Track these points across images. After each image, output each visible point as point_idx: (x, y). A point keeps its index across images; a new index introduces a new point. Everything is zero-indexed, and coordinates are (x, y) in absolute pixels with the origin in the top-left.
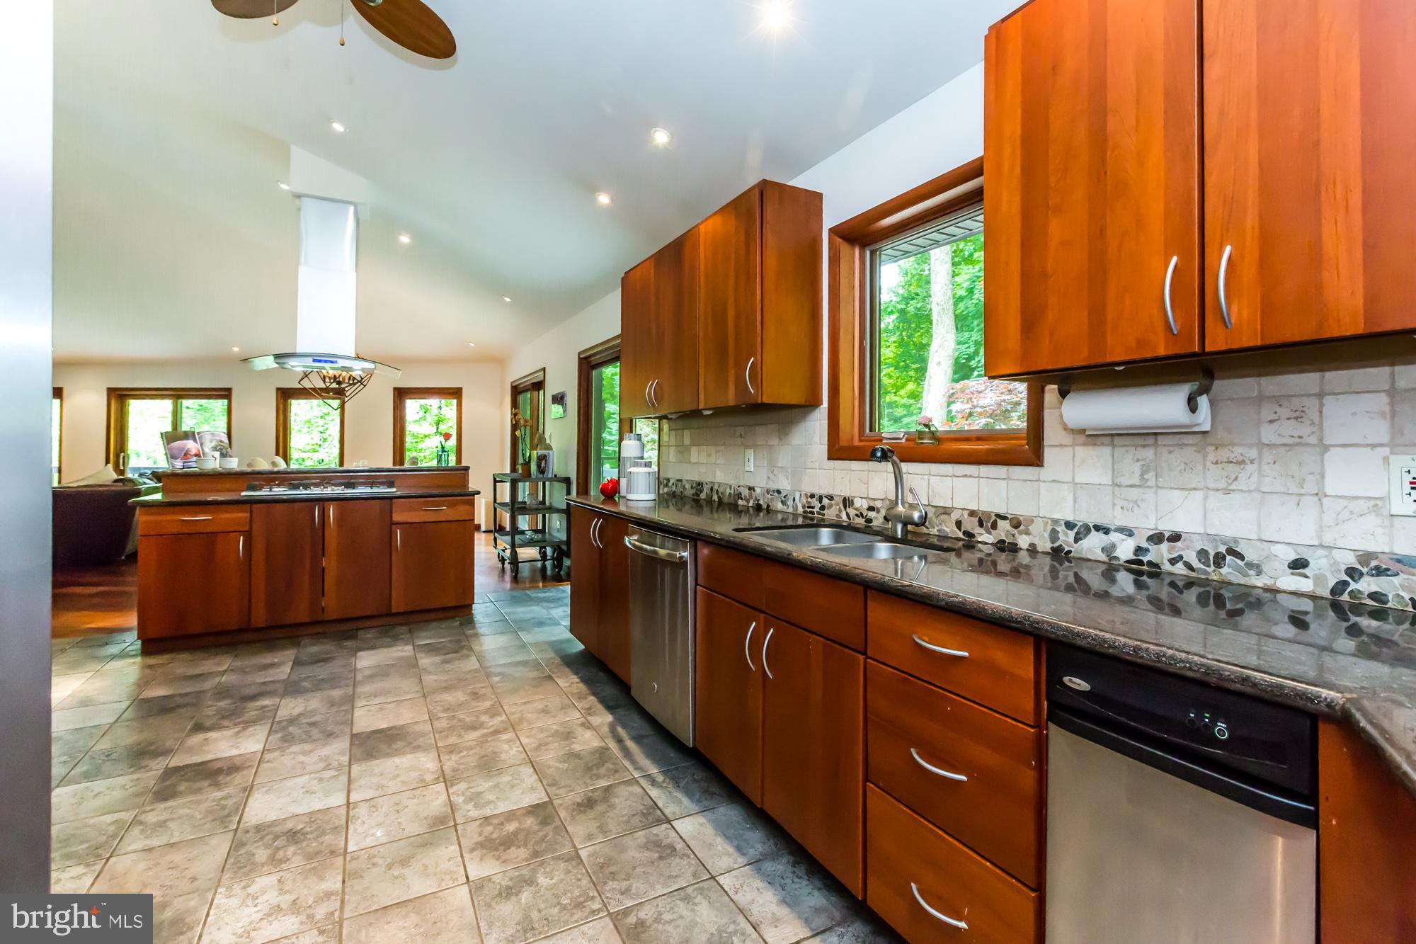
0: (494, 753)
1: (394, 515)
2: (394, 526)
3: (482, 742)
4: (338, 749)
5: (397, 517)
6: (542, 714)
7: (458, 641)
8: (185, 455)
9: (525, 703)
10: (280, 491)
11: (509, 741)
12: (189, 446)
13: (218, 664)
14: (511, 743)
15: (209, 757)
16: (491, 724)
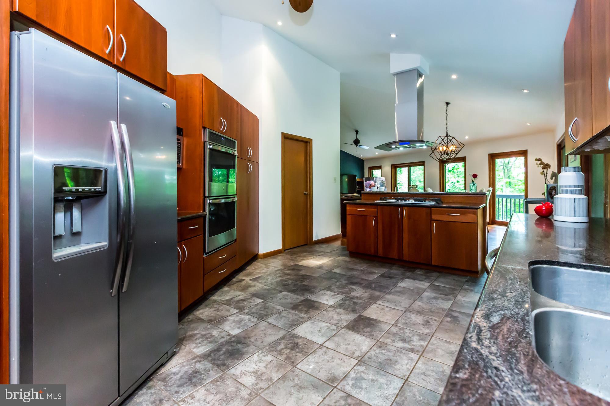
0: (396, 361)
1: (432, 216)
2: (432, 221)
3: (398, 351)
4: (348, 317)
5: (434, 217)
6: (448, 355)
7: (453, 290)
8: (370, 186)
9: (447, 342)
10: (392, 201)
11: (412, 359)
12: (371, 183)
13: (361, 267)
14: (410, 361)
15: (318, 300)
16: (415, 343)
